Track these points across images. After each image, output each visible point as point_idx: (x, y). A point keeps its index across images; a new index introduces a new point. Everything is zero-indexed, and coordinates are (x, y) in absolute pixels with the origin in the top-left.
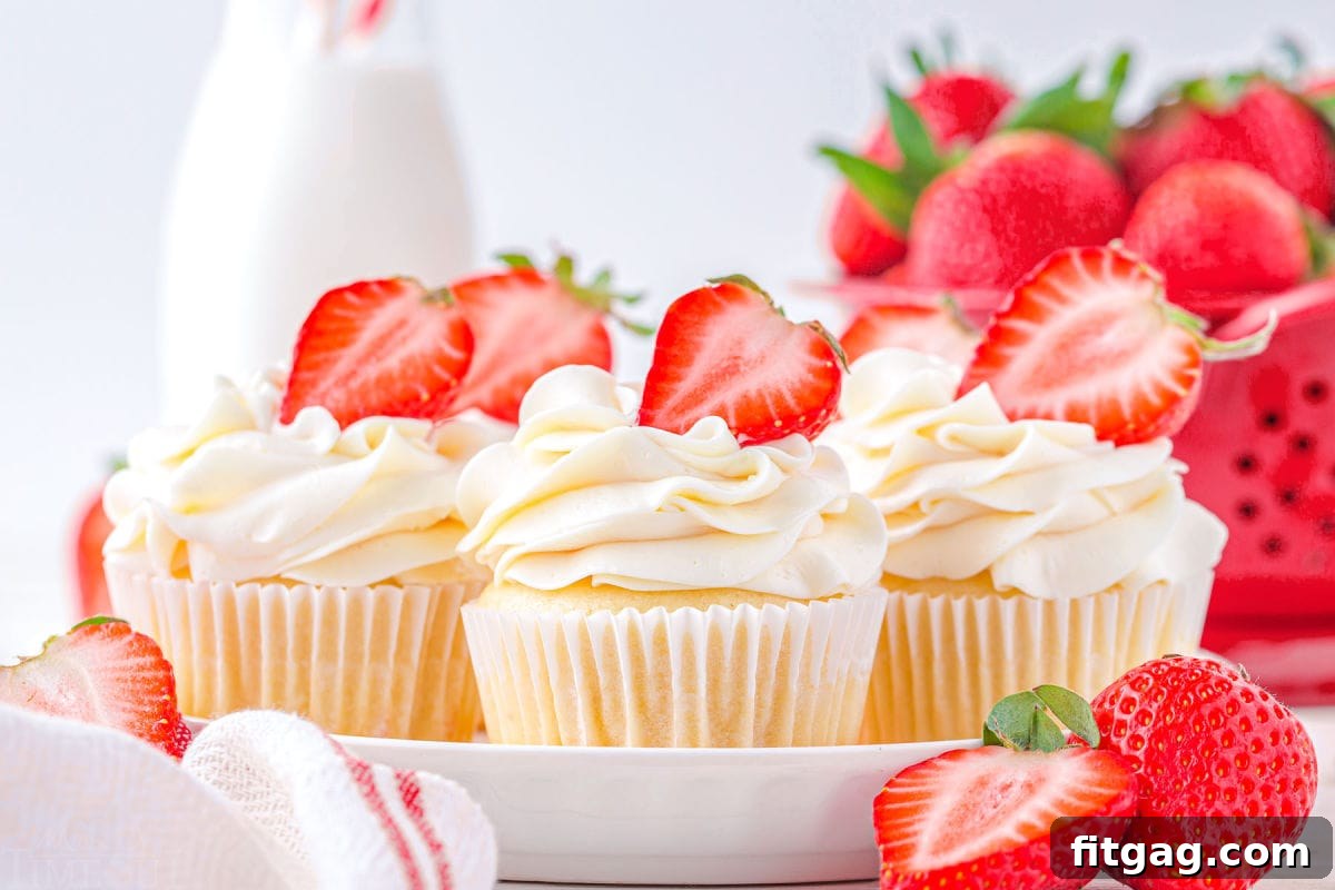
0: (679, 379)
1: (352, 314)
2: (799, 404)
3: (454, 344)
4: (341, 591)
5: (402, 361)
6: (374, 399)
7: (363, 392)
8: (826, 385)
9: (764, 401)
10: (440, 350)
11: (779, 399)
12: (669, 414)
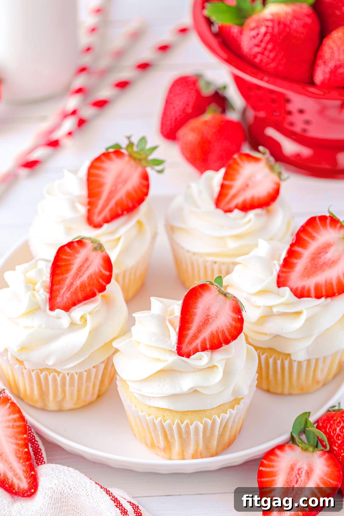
1: (68, 258)
2: (229, 335)
5: (88, 278)
8: (239, 325)
9: (218, 335)
10: (101, 271)
11: (223, 333)
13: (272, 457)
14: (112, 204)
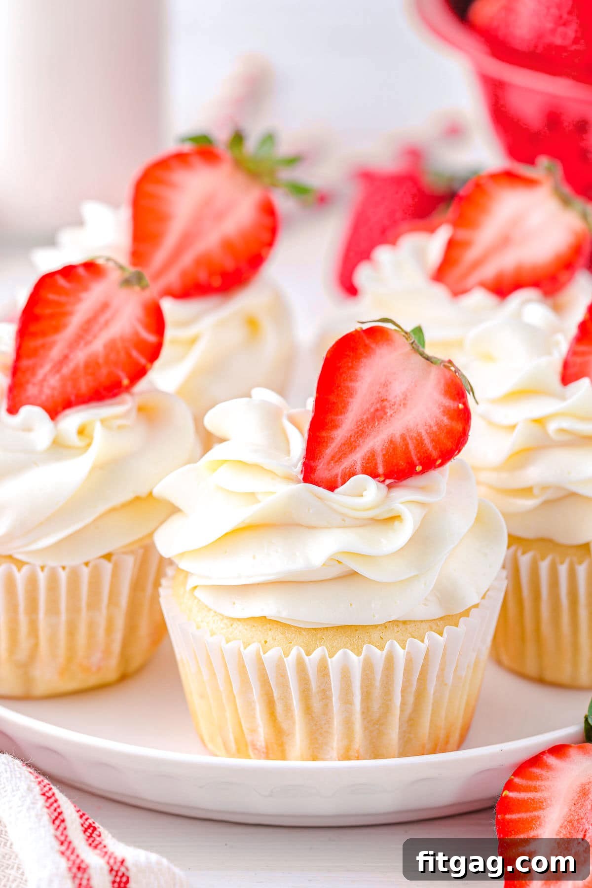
0: (336, 427)
1: (63, 299)
2: (435, 448)
3: (147, 327)
4: (60, 570)
5: (106, 346)
6: (84, 385)
7: (74, 377)
8: (459, 427)
9: (407, 445)
10: (137, 334)
11: (419, 442)
12: (329, 463)
13: (536, 771)
14: (187, 260)
